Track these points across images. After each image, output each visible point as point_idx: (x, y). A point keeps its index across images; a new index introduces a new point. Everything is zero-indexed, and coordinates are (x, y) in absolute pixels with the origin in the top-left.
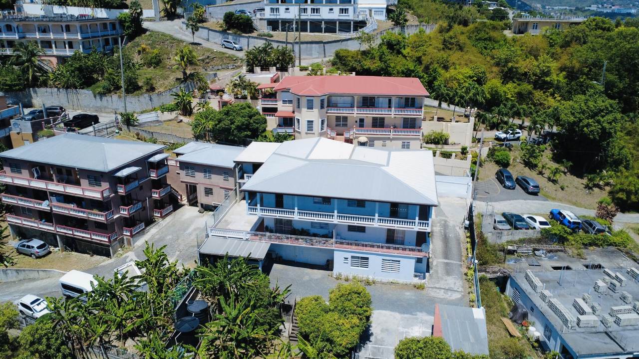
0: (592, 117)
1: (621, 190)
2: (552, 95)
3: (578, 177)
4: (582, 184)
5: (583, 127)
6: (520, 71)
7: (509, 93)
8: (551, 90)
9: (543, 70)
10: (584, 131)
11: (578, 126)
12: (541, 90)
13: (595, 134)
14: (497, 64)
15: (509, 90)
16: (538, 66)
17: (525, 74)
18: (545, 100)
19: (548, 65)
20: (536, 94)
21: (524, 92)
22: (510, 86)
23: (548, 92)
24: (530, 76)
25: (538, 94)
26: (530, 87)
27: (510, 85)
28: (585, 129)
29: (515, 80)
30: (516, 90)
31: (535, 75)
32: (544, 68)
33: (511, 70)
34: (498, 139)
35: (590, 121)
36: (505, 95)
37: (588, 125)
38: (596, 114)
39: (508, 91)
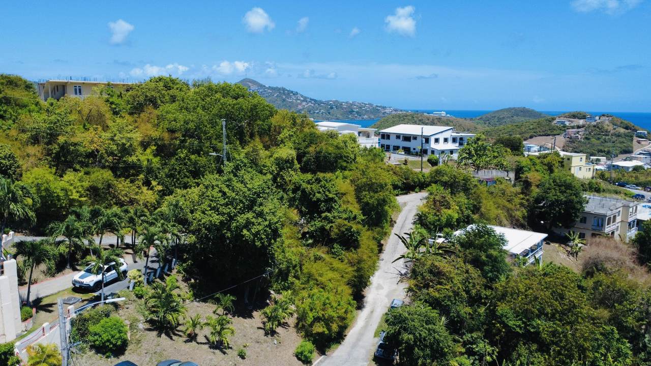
1: (317, 319)
2: (147, 183)
3: (244, 317)
5: (239, 228)
6: (81, 149)
7: (74, 191)
8: (142, 176)
9: (124, 144)
11: (229, 229)
12: (127, 177)
13: (263, 237)
15: (71, 185)
16: (112, 139)
17: (92, 155)
18: (137, 193)
19: (129, 135)
20: (120, 186)
21: (100, 186)
22: (72, 178)
23: (138, 179)
24: (102, 157)
25: (123, 186)
26: (107, 174)
27: (70, 176)
28: (245, 232)
29: (78, 167)
30: (86, 184)
31: (112, 154)
32: (124, 141)
33: (64, 148)
36: (67, 195)
39: (71, 188)
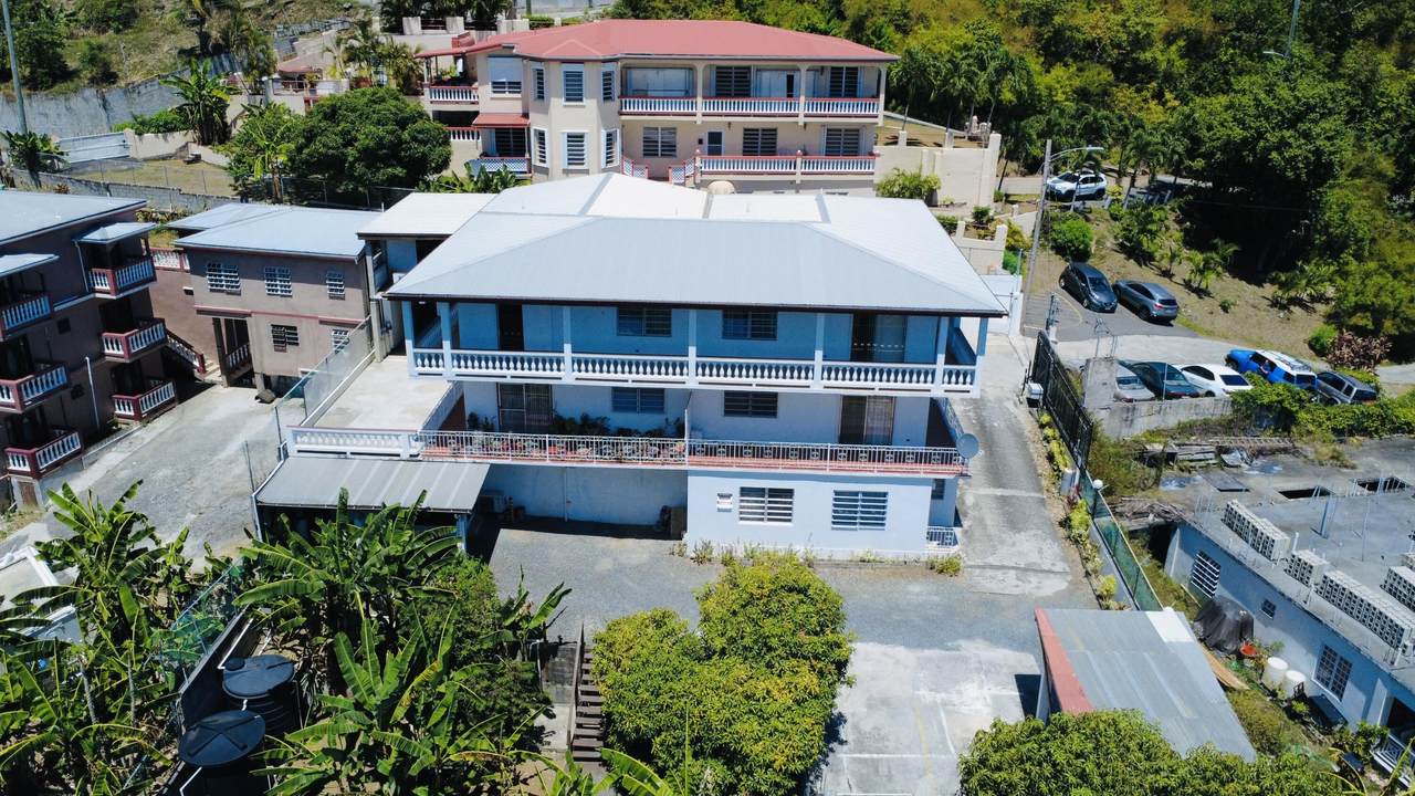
0: (1292, 125)
1: (1360, 308)
2: (1159, 96)
3: (1249, 283)
4: (1264, 297)
5: (1268, 150)
6: (1078, 36)
7: (1060, 91)
8: (1154, 84)
9: (1138, 33)
10: (1271, 160)
11: (1253, 151)
12: (1131, 84)
13: (1301, 165)
14: (1024, 21)
15: (1058, 82)
16: (1123, 25)
17: (1090, 46)
18: (1141, 109)
19: (1148, 20)
20: (1120, 94)
21: (1092, 89)
22: (1061, 73)
23: (1147, 89)
24: (1103, 50)
25: (1124, 95)
26: (1107, 75)
27: (1058, 71)
28: (1274, 155)
29: (1070, 61)
30: (1077, 83)
31: (1119, 46)
32: (1139, 28)
33: (1058, 32)
34: (1052, 195)
35: (1287, 134)
36: (1050, 95)
37: (1283, 145)
38: (1299, 117)
39: (1058, 86)
